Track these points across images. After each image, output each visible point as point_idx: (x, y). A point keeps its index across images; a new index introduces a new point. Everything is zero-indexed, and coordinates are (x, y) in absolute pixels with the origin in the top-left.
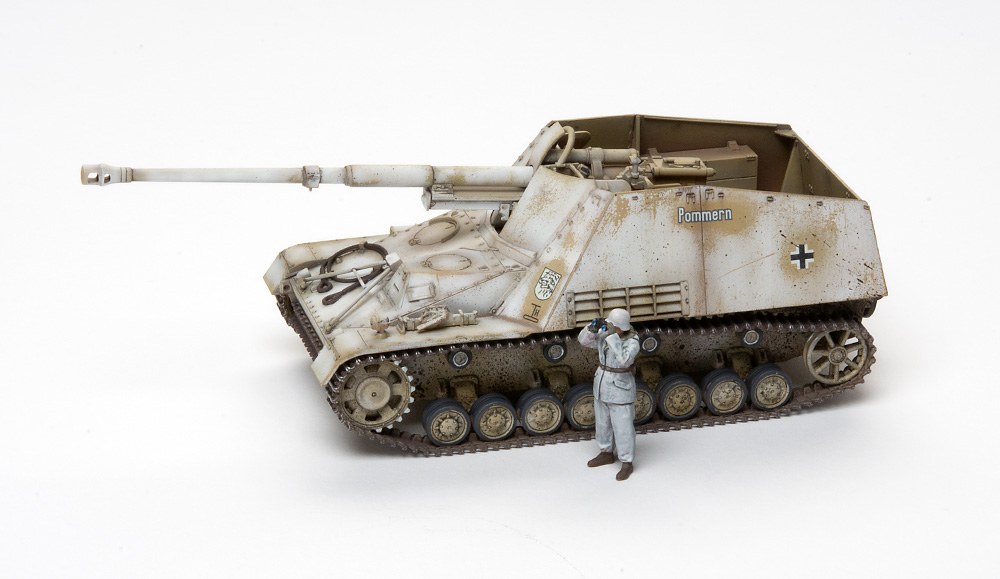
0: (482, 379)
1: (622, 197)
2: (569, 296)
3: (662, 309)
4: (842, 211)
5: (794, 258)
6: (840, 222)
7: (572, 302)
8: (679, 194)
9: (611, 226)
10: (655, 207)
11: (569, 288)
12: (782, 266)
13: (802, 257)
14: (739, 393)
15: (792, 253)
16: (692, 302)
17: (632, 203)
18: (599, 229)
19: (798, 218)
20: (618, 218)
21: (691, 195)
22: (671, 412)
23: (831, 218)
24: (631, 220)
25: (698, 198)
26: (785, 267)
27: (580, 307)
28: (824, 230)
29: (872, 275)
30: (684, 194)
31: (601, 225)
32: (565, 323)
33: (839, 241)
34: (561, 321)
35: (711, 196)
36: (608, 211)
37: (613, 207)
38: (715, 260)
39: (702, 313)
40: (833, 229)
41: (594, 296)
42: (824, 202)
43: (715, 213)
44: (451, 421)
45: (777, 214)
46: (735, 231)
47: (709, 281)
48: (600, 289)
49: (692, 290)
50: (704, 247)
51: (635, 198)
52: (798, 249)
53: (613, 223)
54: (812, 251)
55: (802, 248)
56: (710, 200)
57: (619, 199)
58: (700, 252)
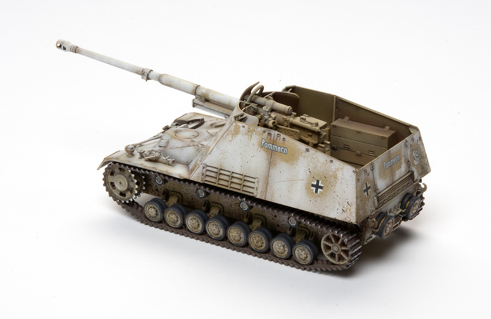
0: (184, 197)
1: (238, 124)
2: (204, 165)
3: (245, 189)
4: (342, 169)
5: (313, 186)
6: (340, 175)
7: (205, 169)
8: (264, 132)
9: (230, 137)
10: (252, 134)
11: (205, 162)
12: (306, 188)
13: (317, 187)
14: (286, 249)
15: (313, 183)
16: (259, 191)
17: (241, 129)
18: (224, 137)
19: (319, 165)
20: (234, 134)
21: (269, 134)
22: (253, 246)
23: (335, 171)
24: (239, 137)
25: (273, 137)
26: (307, 188)
27: (208, 173)
28: (331, 176)
29: (350, 210)
30: (267, 133)
31: (225, 135)
32: (200, 179)
33: (338, 185)
34: (198, 177)
35: (279, 138)
36: (230, 129)
37: (232, 128)
38: (274, 172)
39: (263, 198)
40: (336, 177)
41: (215, 170)
42: (334, 161)
43: (279, 148)
44: (153, 209)
45: (309, 159)
46: (287, 161)
47: (269, 183)
48: (219, 168)
49: (260, 184)
50: (271, 164)
51: (244, 127)
52: (316, 181)
53: (231, 136)
54: (322, 185)
55: (318, 182)
56: (278, 140)
57: (236, 124)
58: (268, 166)
